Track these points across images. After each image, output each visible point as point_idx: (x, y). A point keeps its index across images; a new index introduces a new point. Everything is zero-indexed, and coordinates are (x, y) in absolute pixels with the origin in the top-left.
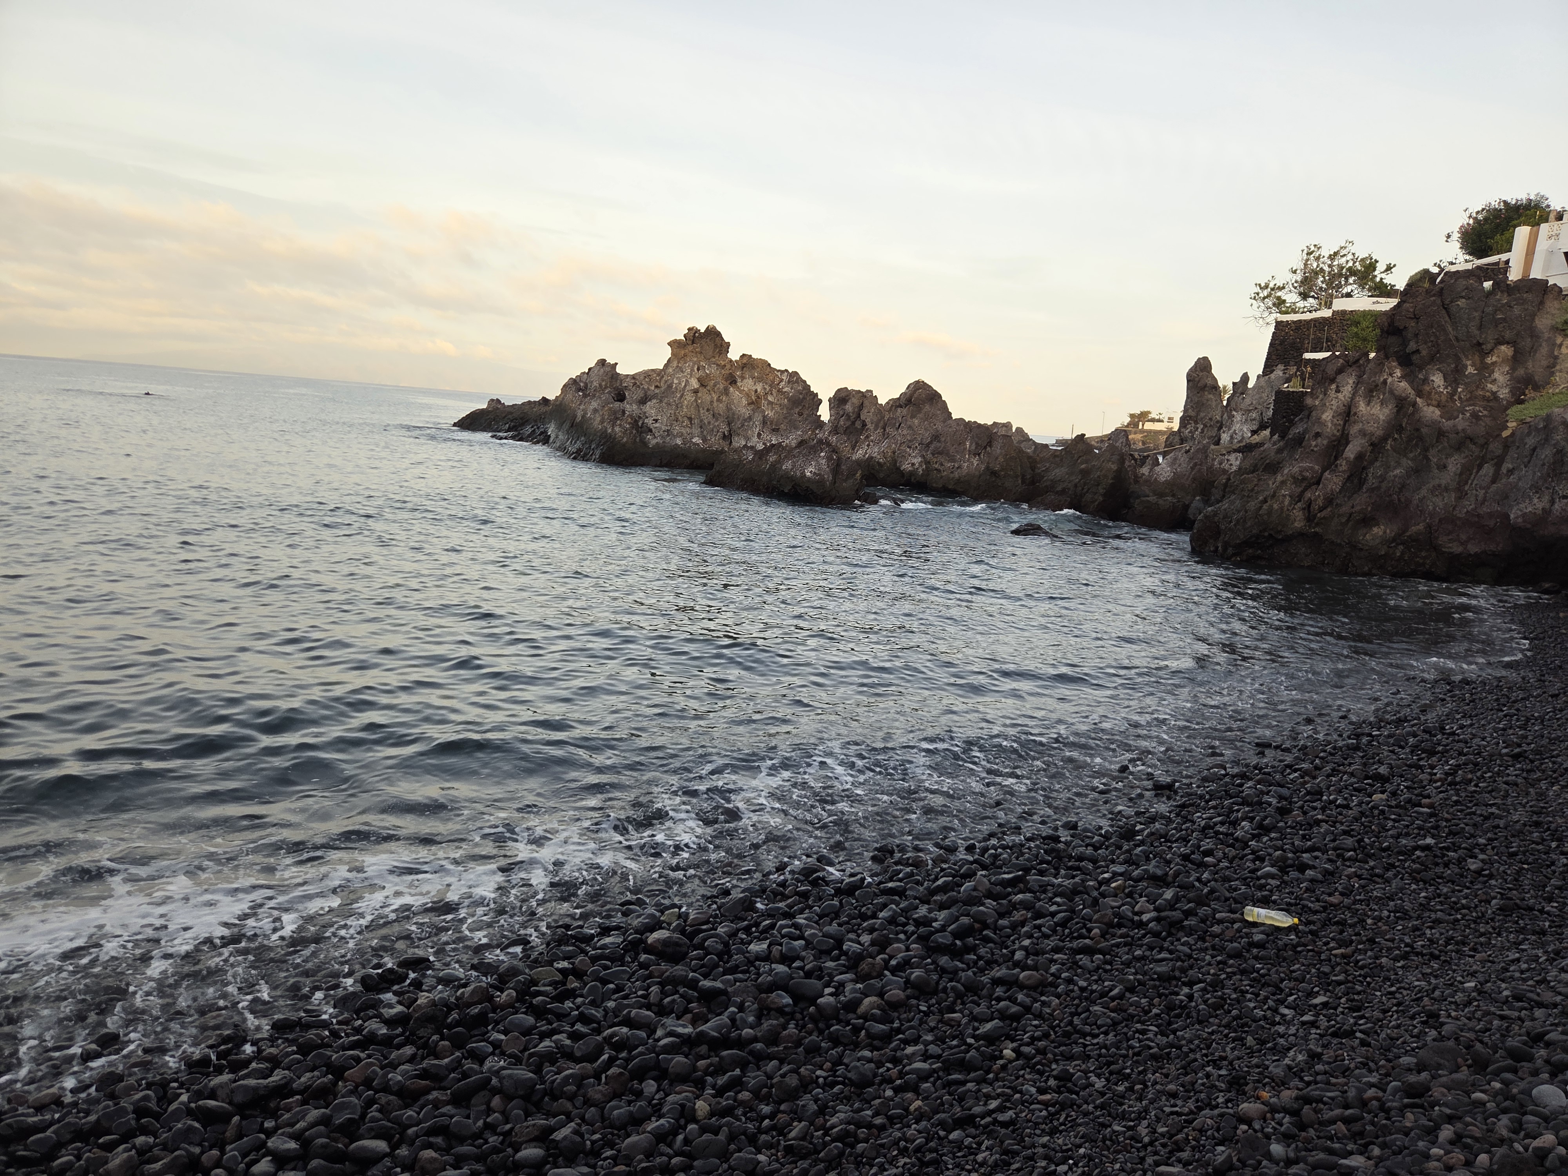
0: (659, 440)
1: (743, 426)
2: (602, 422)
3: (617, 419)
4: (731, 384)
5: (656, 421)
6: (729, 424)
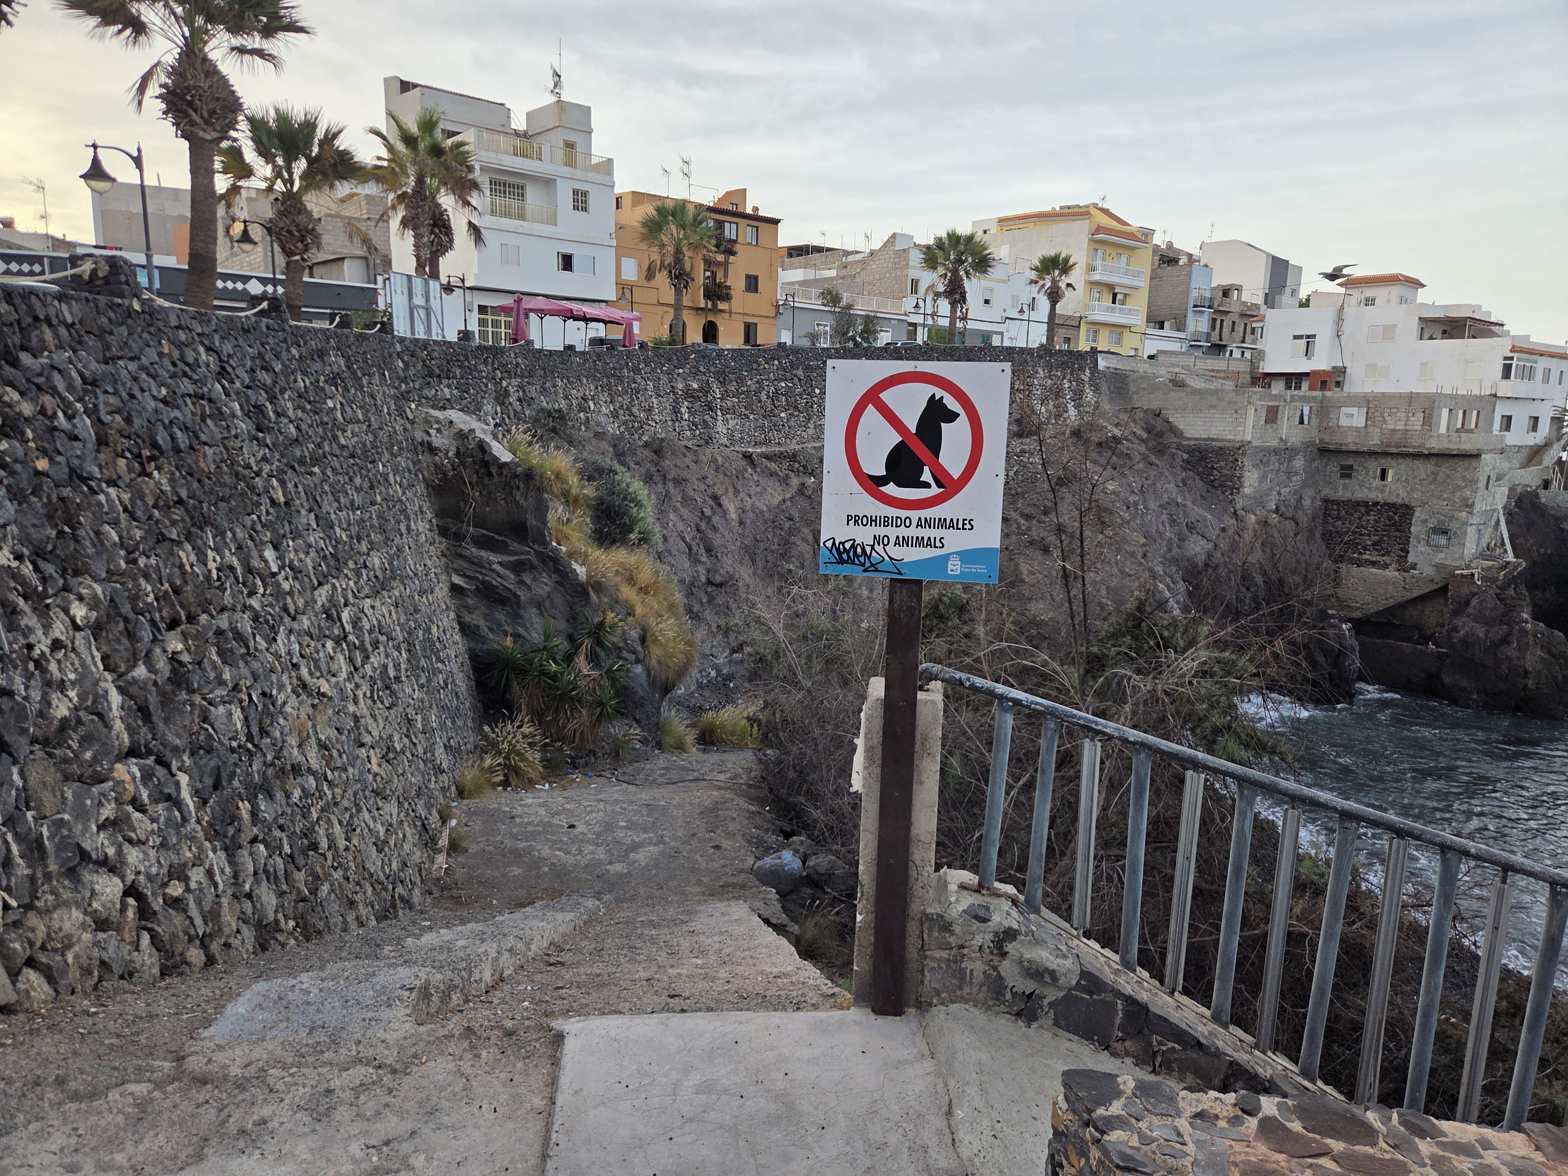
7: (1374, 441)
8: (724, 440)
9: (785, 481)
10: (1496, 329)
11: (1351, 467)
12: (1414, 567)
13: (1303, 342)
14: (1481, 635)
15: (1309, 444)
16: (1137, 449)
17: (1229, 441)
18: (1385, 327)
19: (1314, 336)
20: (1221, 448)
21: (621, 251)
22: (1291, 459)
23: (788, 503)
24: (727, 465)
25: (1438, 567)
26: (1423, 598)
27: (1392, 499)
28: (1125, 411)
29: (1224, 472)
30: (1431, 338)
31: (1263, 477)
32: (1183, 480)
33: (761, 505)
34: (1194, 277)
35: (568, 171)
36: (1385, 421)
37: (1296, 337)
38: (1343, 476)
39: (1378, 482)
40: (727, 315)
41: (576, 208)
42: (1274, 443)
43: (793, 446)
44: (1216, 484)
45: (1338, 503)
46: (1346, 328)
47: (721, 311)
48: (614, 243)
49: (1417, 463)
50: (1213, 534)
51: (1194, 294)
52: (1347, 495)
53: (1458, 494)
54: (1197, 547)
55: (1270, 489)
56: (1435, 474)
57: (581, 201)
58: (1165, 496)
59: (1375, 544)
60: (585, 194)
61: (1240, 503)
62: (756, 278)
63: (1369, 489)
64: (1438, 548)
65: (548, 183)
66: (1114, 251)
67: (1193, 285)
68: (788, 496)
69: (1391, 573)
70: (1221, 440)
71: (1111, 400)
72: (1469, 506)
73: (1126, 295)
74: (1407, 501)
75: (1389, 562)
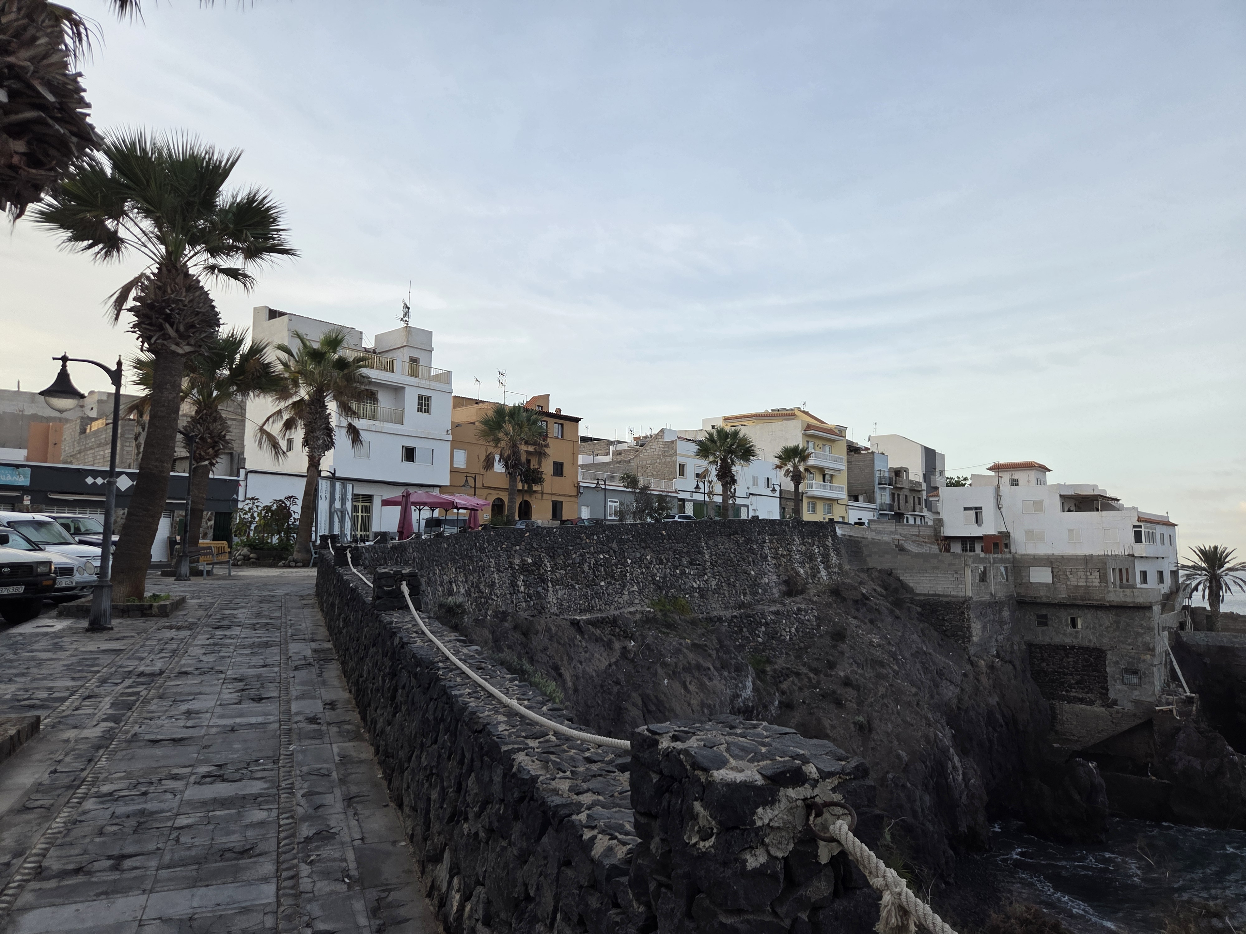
7: (1062, 595)
8: (555, 610)
9: (609, 646)
10: (1113, 503)
11: (1045, 616)
12: (1115, 702)
13: (973, 512)
14: (1199, 768)
15: (1010, 597)
16: (884, 605)
17: (953, 596)
18: (1035, 502)
19: (981, 508)
20: (947, 603)
21: (456, 444)
22: (1001, 610)
23: (614, 667)
24: (560, 634)
25: (1136, 702)
26: (1130, 731)
27: (1086, 643)
28: (862, 571)
29: (954, 623)
30: (1069, 511)
31: (984, 627)
32: (922, 631)
33: (590, 670)
34: (876, 462)
35: (413, 380)
36: (1068, 579)
37: (966, 509)
38: (1040, 624)
39: (1070, 630)
40: (539, 496)
41: (420, 410)
42: (987, 598)
43: (613, 612)
44: (949, 633)
45: (1041, 647)
46: (1004, 502)
47: (535, 492)
48: (450, 438)
49: (1100, 614)
50: (958, 679)
51: (877, 475)
52: (1047, 640)
53: (1140, 640)
54: (949, 692)
55: (990, 637)
56: (1117, 623)
57: (424, 404)
58: (914, 646)
59: (1077, 683)
60: (428, 399)
61: (972, 651)
62: (562, 464)
63: (1064, 634)
64: (1133, 687)
65: (397, 390)
66: (820, 443)
67: (876, 468)
68: (613, 660)
69: (1097, 709)
70: (947, 596)
71: (850, 562)
72: (1151, 650)
73: (831, 476)
74: (1098, 646)
75: (1093, 698)
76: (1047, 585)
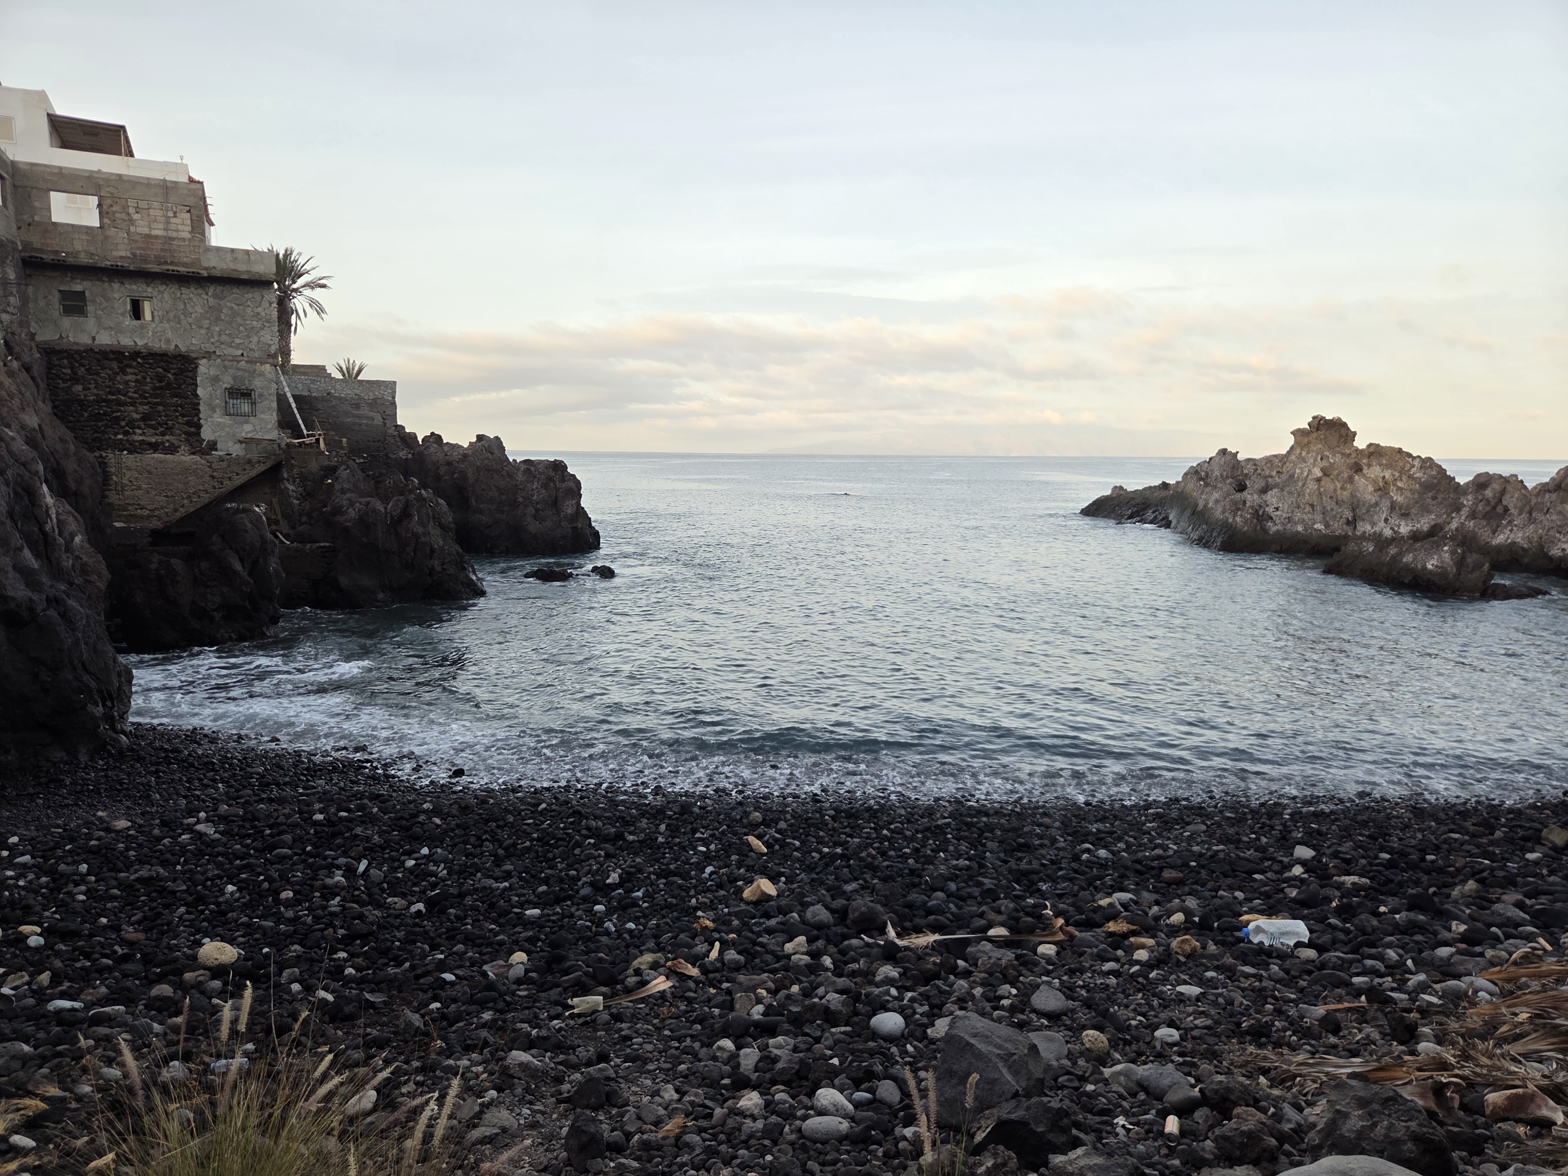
0: (1280, 527)
1: (1368, 511)
2: (1223, 512)
3: (1238, 509)
4: (1356, 472)
5: (1277, 509)
6: (1353, 510)
7: (120, 251)
11: (80, 295)
12: (213, 445)
25: (249, 442)
38: (69, 310)
39: (129, 322)
45: (71, 354)
49: (189, 293)
53: (255, 339)
56: (217, 310)
63: (119, 330)
64: (241, 417)
72: (272, 356)
74: (183, 349)
75: (176, 443)
76: (88, 230)
